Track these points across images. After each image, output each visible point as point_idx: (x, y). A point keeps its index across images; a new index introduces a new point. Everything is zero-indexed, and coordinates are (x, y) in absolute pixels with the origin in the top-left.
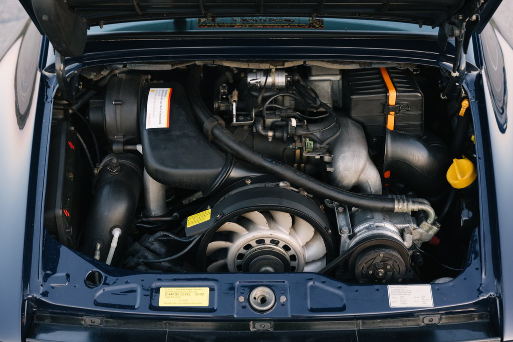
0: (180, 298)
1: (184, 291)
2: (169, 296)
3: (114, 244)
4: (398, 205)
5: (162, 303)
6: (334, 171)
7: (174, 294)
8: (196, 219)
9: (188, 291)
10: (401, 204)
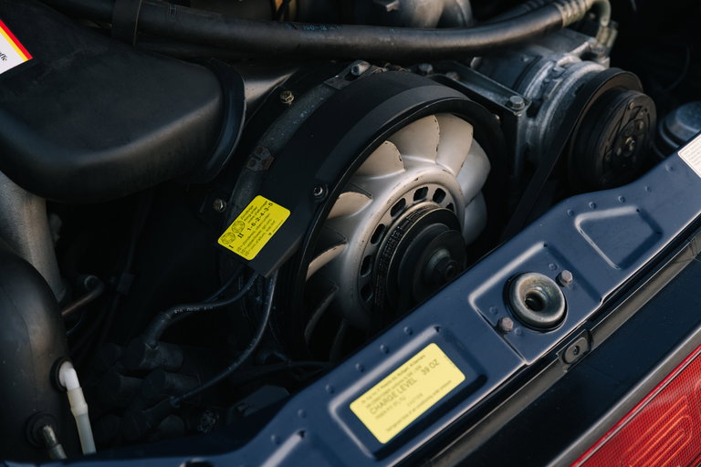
0: (404, 399)
1: (397, 381)
2: (380, 411)
3: (80, 406)
4: (565, 9)
5: (384, 435)
6: (400, 6)
7: (386, 401)
8: (246, 233)
9: (404, 375)
10: (567, 6)
